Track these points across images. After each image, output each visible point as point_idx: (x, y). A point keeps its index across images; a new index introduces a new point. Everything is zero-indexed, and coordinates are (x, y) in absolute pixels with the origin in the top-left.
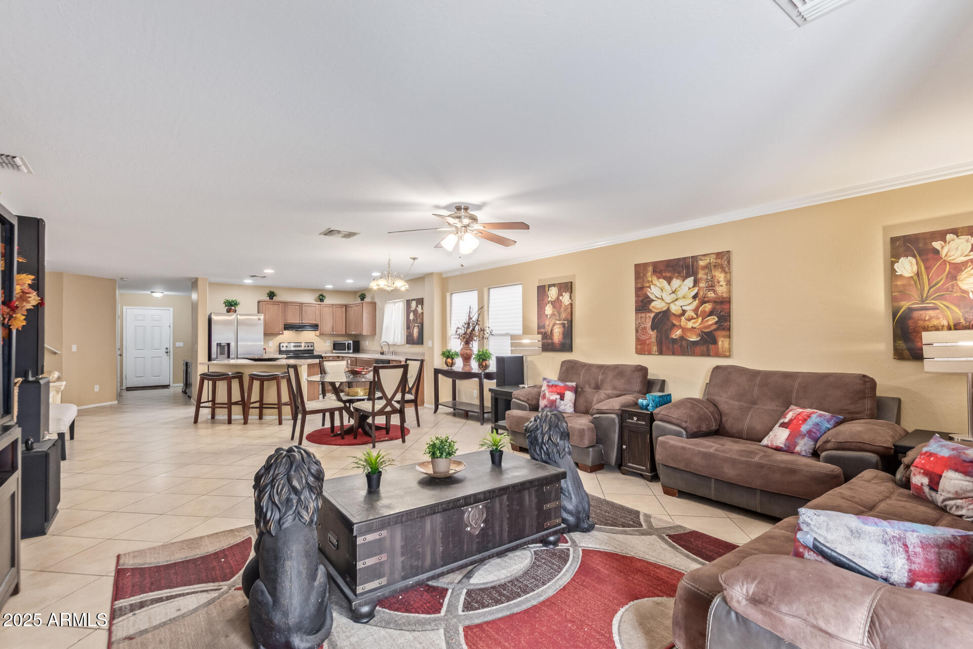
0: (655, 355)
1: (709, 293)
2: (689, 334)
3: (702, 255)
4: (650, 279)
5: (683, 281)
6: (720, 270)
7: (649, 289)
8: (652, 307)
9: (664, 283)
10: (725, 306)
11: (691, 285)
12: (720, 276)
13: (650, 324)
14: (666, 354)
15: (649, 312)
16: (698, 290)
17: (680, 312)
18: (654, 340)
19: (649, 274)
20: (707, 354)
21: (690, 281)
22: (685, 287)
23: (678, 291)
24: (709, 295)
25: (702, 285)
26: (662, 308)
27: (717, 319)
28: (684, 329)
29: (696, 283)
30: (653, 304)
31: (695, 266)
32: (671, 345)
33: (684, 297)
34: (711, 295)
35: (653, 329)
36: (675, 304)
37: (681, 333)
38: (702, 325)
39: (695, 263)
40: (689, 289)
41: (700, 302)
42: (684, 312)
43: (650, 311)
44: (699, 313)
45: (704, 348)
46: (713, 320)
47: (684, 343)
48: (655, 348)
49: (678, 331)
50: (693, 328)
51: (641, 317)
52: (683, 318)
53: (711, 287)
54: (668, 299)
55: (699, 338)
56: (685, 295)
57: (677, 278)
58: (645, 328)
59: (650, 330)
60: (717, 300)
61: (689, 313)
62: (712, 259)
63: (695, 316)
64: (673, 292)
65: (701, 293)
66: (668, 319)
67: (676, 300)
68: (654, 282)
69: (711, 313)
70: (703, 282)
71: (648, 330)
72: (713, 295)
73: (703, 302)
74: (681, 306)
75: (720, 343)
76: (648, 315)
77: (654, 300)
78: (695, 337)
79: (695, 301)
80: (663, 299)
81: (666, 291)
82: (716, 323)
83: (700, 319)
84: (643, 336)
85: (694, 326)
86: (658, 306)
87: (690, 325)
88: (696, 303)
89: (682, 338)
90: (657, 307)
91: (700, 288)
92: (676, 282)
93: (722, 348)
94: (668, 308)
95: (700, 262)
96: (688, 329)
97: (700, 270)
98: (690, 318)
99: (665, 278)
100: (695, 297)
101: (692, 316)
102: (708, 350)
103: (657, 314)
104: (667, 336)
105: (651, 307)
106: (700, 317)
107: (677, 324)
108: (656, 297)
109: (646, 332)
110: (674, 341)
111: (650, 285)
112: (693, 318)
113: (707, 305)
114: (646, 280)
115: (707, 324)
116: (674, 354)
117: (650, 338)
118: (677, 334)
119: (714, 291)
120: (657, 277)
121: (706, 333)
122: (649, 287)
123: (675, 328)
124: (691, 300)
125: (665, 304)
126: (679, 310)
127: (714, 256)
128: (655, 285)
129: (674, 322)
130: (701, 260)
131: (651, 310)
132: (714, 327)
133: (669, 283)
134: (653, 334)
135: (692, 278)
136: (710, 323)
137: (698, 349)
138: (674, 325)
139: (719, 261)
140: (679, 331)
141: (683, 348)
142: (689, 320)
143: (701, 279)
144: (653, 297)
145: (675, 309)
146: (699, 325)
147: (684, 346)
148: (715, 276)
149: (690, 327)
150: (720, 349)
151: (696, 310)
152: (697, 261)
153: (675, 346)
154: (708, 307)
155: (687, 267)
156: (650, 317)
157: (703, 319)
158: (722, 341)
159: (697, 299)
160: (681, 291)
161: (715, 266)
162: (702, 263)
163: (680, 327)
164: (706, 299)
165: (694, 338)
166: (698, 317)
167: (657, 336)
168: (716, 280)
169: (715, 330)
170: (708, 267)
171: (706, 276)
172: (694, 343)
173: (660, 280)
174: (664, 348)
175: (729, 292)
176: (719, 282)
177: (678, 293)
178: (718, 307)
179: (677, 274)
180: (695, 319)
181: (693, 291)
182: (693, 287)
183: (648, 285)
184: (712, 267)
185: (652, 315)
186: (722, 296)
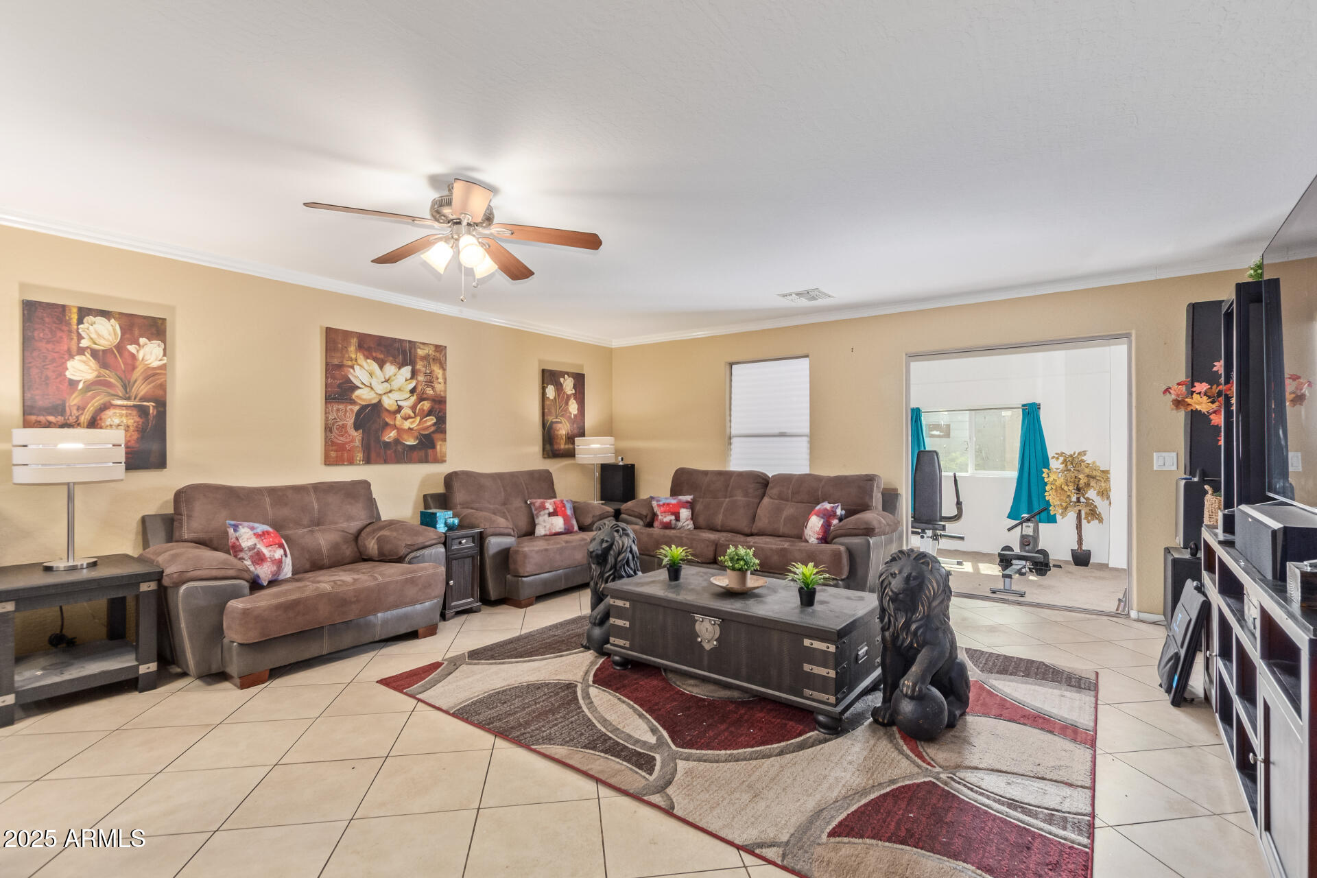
0: (359, 464)
1: (428, 389)
2: (405, 436)
3: (421, 343)
4: (354, 356)
5: (399, 368)
6: (438, 365)
7: (352, 370)
8: (357, 396)
9: (375, 366)
10: (442, 407)
11: (409, 376)
12: (438, 372)
13: (353, 421)
14: (376, 463)
15: (351, 404)
16: (417, 384)
17: (394, 408)
18: (358, 443)
19: (352, 348)
20: (425, 460)
21: (407, 371)
22: (401, 376)
23: (392, 381)
24: (428, 392)
25: (421, 378)
26: (370, 400)
27: (435, 420)
28: (400, 430)
29: (414, 374)
30: (358, 392)
31: (413, 354)
32: (382, 451)
33: (400, 389)
34: (430, 391)
35: (356, 428)
36: (388, 397)
37: (396, 434)
38: (421, 426)
39: (413, 349)
40: (406, 380)
41: (418, 398)
42: (400, 408)
43: (353, 402)
44: (417, 411)
45: (422, 453)
46: (431, 420)
47: (400, 448)
48: (360, 456)
49: (391, 432)
50: (410, 429)
51: (338, 410)
52: (398, 416)
53: (430, 383)
54: (380, 388)
55: (417, 442)
56: (401, 387)
57: (392, 363)
58: (344, 426)
59: (353, 429)
60: (436, 399)
61: (407, 411)
62: (431, 351)
63: (412, 415)
64: (387, 381)
65: (420, 388)
66: (379, 416)
67: (390, 392)
68: (359, 361)
69: (430, 413)
70: (422, 374)
71: (349, 430)
72: (431, 392)
73: (421, 399)
74: (397, 401)
75: (438, 447)
76: (349, 407)
77: (359, 388)
78: (412, 440)
79: (413, 396)
80: (372, 388)
81: (376, 377)
82: (434, 424)
83: (418, 419)
84: (342, 439)
85: (412, 427)
86: (364, 395)
87: (407, 424)
88: (414, 399)
89: (397, 441)
90: (364, 397)
91: (418, 381)
92: (390, 369)
93: (441, 453)
94: (380, 401)
95: (419, 350)
96: (404, 430)
97: (418, 360)
98: (407, 416)
99: (375, 359)
100: (413, 391)
101: (409, 415)
102: (427, 455)
103: (364, 408)
104: (378, 440)
105: (354, 397)
106: (418, 415)
107: (391, 423)
108: (363, 383)
109: (346, 432)
110: (387, 445)
111: (354, 364)
112: (410, 417)
113: (425, 402)
114: (347, 356)
115: (425, 425)
116: (386, 462)
117: (352, 441)
118: (390, 436)
119: (433, 388)
120: (364, 355)
121: (425, 436)
122: (352, 367)
123: (389, 427)
124: (408, 395)
125: (375, 395)
126: (393, 404)
127: (432, 348)
128: (361, 366)
129: (387, 420)
130: (420, 348)
131: (354, 400)
132: (433, 429)
133: (381, 367)
134: (357, 436)
135: (409, 368)
136: (429, 424)
137: (415, 454)
138: (387, 424)
139: (437, 354)
140: (394, 432)
141: (398, 454)
142: (406, 418)
143: (419, 370)
144: (358, 383)
145: (388, 402)
146: (418, 425)
147: (399, 451)
148: (433, 371)
149: (407, 428)
150: (439, 455)
151: (413, 408)
152: (415, 348)
153: (389, 452)
154: (426, 405)
155: (404, 353)
156: (352, 410)
157: (421, 420)
158: (440, 445)
159: (415, 394)
160: (396, 381)
161: (434, 359)
162: (420, 352)
163: (395, 427)
164: (425, 396)
165: (411, 442)
166: (415, 416)
167: (363, 438)
168: (435, 376)
169: (433, 432)
170: (425, 358)
171: (424, 369)
172: (412, 447)
173: (369, 361)
174: (373, 455)
175: (445, 391)
176: (438, 379)
177: (393, 383)
178: (437, 406)
179: (391, 358)
180: (412, 418)
181: (410, 383)
182: (411, 379)
183: (350, 363)
184: (431, 360)
185: (356, 408)
186: (440, 394)
